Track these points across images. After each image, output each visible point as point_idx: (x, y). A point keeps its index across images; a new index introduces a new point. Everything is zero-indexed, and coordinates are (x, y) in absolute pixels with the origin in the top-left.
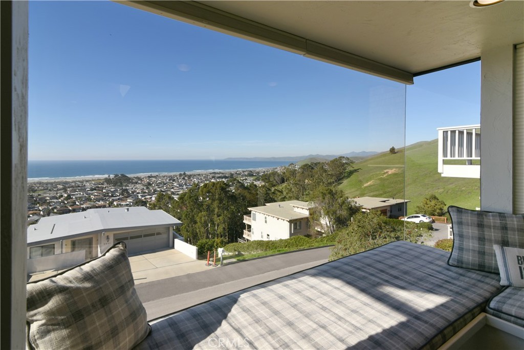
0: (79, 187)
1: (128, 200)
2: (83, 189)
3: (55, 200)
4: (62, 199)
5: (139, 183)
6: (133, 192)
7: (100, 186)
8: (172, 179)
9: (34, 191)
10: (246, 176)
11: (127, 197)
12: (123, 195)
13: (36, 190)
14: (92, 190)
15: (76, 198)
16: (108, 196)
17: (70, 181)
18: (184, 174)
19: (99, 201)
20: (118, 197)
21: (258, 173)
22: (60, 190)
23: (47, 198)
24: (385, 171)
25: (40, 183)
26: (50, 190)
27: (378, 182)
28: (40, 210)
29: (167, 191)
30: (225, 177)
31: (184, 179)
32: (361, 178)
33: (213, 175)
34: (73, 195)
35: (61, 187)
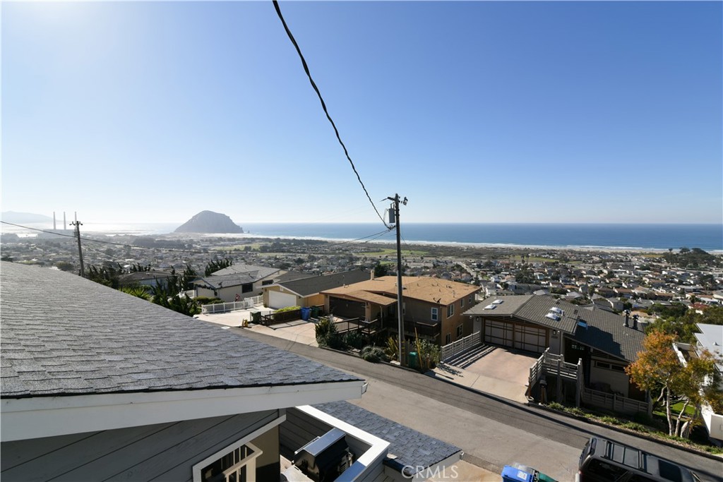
0: (622, 261)
1: (716, 296)
2: (629, 266)
3: (593, 277)
4: (602, 275)
7: (655, 264)
9: (567, 261)
13: (568, 260)
15: (621, 277)
16: (672, 282)
17: (609, 251)
19: (657, 288)
20: (692, 287)
22: (597, 263)
23: (584, 272)
25: (572, 251)
26: (584, 262)
28: (577, 286)
34: (616, 272)
35: (598, 259)
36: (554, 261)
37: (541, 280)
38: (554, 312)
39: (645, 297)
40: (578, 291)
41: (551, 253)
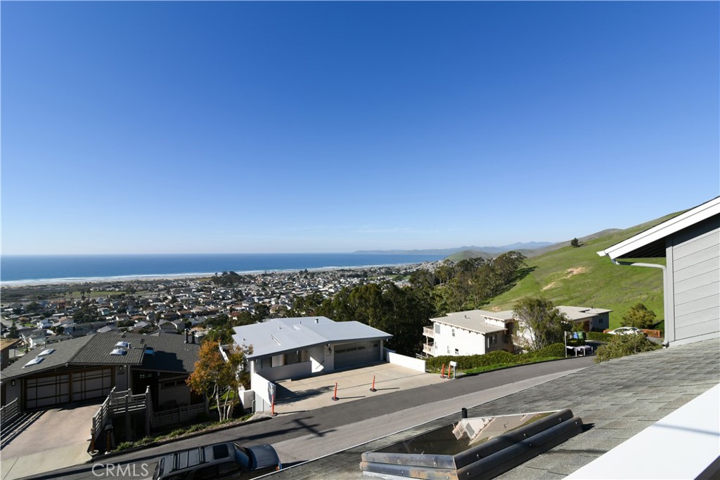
0: (182, 287)
1: (244, 305)
2: (188, 290)
3: (159, 304)
4: (167, 301)
5: (253, 283)
6: (247, 294)
7: (206, 286)
8: (291, 277)
9: (134, 292)
10: (383, 274)
11: (241, 300)
12: (236, 297)
13: (135, 291)
14: (198, 291)
15: (182, 301)
16: (218, 299)
17: (172, 279)
18: (306, 271)
19: (209, 305)
20: (230, 301)
21: (398, 270)
22: (162, 290)
23: (151, 301)
24: (569, 270)
25: (138, 282)
26: (150, 291)
27: (561, 284)
28: (144, 315)
29: (288, 293)
30: (358, 276)
31: (306, 277)
32: (538, 279)
33: (341, 273)
34: (178, 297)
35: (163, 287)
36: (120, 293)
37: (106, 315)
38: (119, 347)
39: (200, 314)
40: (145, 320)
41: (117, 285)
